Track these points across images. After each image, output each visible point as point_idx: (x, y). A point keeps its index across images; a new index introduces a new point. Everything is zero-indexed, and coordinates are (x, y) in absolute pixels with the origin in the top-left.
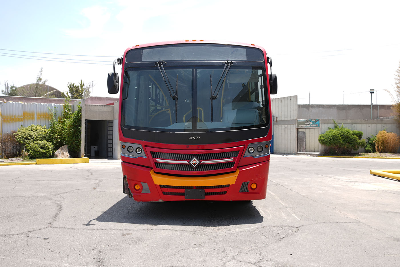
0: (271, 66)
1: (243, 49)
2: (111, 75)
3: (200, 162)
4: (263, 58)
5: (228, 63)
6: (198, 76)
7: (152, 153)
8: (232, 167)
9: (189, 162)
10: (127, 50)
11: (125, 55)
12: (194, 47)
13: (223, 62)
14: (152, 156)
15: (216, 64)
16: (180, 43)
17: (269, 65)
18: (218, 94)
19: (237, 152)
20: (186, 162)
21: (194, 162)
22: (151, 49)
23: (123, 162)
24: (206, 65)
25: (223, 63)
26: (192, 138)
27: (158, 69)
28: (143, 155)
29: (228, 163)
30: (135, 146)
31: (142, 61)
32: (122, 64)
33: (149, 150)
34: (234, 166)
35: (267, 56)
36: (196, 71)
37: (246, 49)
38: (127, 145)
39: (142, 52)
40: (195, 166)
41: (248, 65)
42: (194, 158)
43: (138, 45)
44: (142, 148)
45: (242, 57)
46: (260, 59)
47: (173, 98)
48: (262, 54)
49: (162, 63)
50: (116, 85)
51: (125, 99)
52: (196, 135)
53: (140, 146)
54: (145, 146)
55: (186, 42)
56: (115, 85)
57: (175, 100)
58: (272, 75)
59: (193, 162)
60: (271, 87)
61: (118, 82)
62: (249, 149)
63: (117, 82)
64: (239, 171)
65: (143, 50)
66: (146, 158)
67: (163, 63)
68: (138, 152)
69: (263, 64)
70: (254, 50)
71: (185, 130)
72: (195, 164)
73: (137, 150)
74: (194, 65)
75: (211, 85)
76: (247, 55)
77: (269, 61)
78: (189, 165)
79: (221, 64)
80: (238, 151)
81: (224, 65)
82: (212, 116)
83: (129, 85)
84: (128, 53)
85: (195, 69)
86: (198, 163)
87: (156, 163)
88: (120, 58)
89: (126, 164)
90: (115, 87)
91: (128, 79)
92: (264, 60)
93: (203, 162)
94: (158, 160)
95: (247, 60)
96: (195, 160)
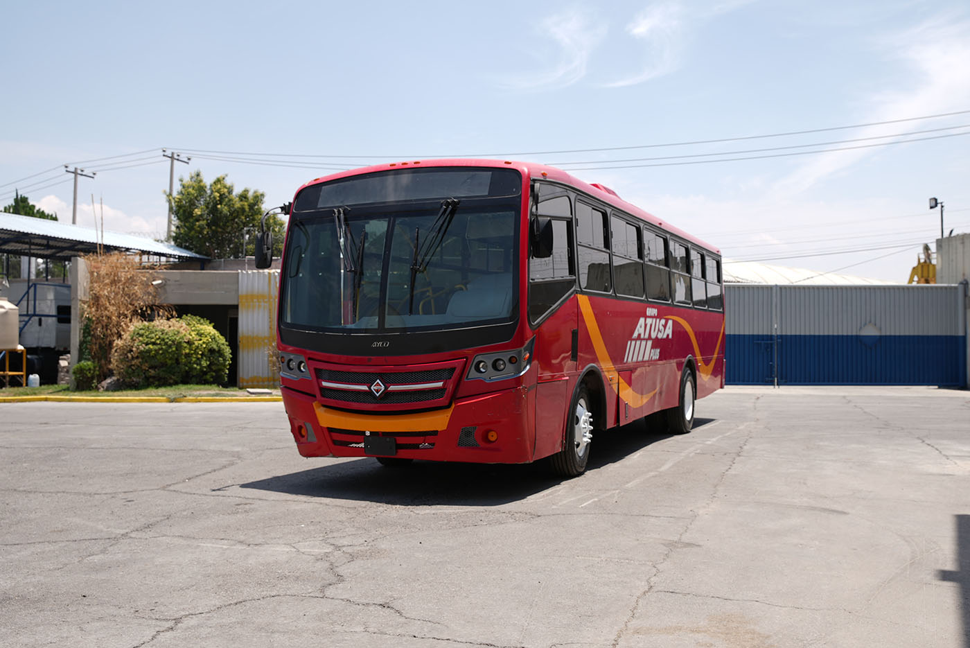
1: (486, 173)
3: (387, 388)
5: (449, 203)
7: (316, 370)
8: (442, 397)
9: (370, 388)
10: (298, 188)
11: (296, 198)
12: (402, 176)
14: (316, 375)
19: (451, 370)
20: (365, 388)
21: (378, 387)
25: (442, 203)
26: (377, 344)
29: (436, 390)
31: (318, 207)
32: (290, 214)
33: (313, 365)
34: (444, 395)
36: (395, 221)
37: (490, 172)
38: (287, 357)
39: (321, 191)
40: (378, 395)
42: (378, 381)
43: (319, 178)
44: (305, 362)
45: (480, 189)
46: (514, 190)
49: (344, 210)
50: (266, 254)
51: (294, 276)
52: (383, 339)
53: (303, 359)
54: (310, 359)
55: (391, 168)
59: (376, 388)
64: (455, 405)
65: (324, 187)
66: (311, 379)
68: (302, 369)
69: (519, 199)
71: (366, 331)
72: (377, 391)
73: (302, 366)
76: (491, 184)
78: (370, 393)
79: (436, 206)
80: (454, 369)
81: (440, 207)
84: (300, 194)
85: (393, 219)
86: (383, 389)
87: (324, 390)
88: (287, 204)
91: (305, 239)
92: (519, 193)
93: (392, 388)
94: (324, 384)
95: (490, 194)
96: (378, 384)
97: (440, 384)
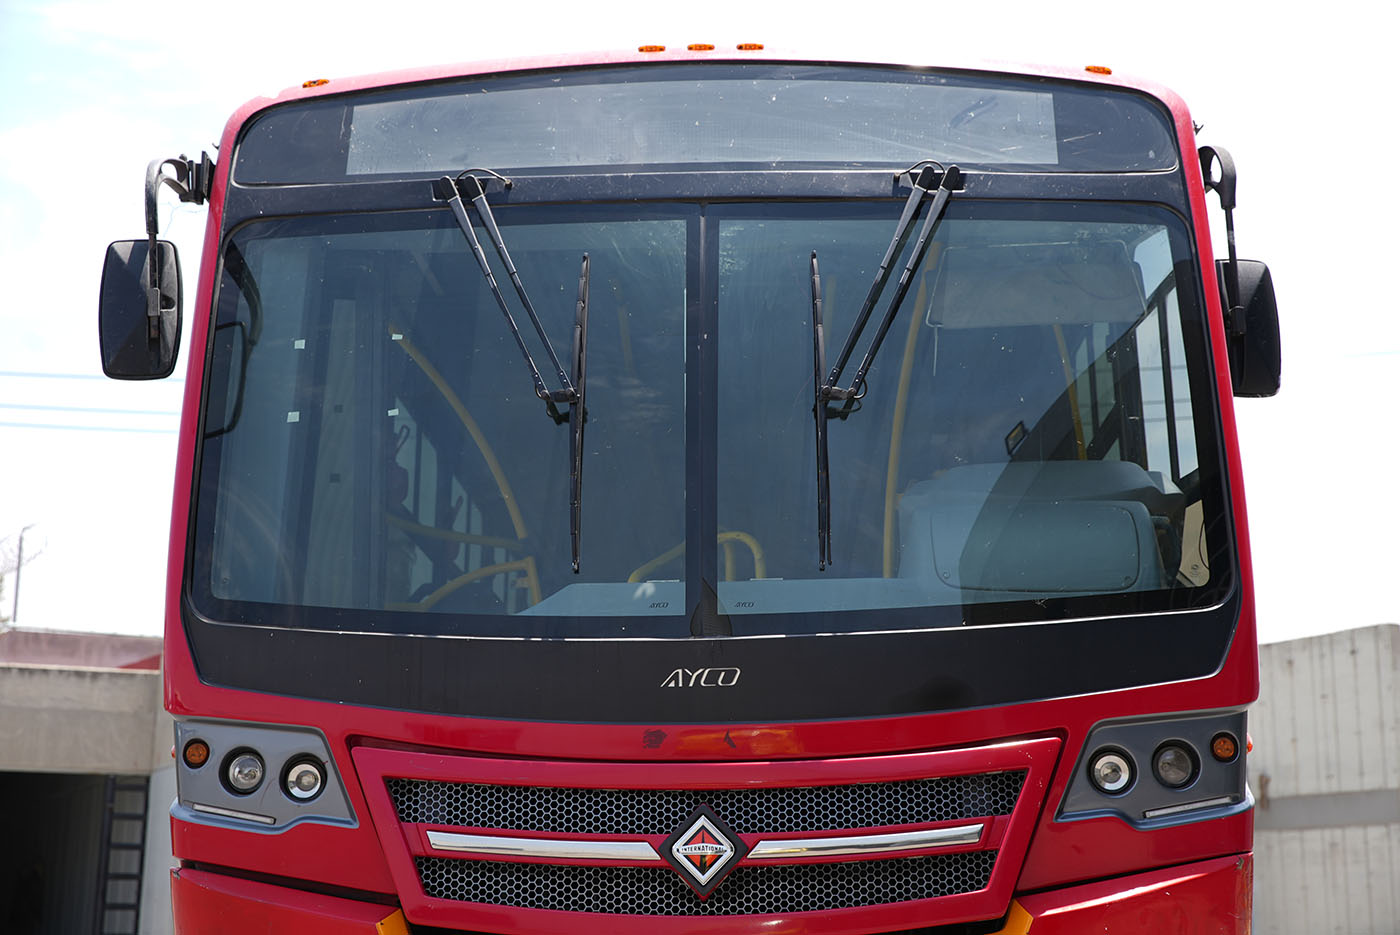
0: (1228, 204)
1: (1032, 95)
2: (124, 252)
3: (742, 849)
4: (1172, 150)
5: (930, 179)
6: (728, 263)
7: (397, 786)
8: (972, 888)
9: (665, 850)
10: (244, 107)
11: (233, 138)
12: (699, 84)
13: (898, 172)
14: (395, 807)
15: (846, 189)
16: (607, 61)
17: (1212, 199)
18: (863, 380)
19: (1007, 777)
20: (642, 851)
21: (702, 848)
22: (408, 102)
23: (188, 865)
24: (782, 190)
25: (897, 180)
26: (687, 678)
27: (456, 223)
28: (334, 808)
29: (949, 857)
30: (276, 745)
31: (349, 173)
32: (206, 203)
33: (375, 764)
34: (986, 878)
35: (1199, 145)
36: (713, 230)
37: (1050, 96)
38: (222, 739)
39: (349, 121)
40: (703, 879)
41: (1066, 195)
42: (702, 821)
43: (322, 77)
44: (324, 756)
46: (1152, 154)
47: (552, 408)
48: (1165, 124)
49: (484, 183)
50: (160, 319)
51: (221, 432)
52: (714, 656)
53: (314, 744)
54: (353, 741)
55: (646, 57)
56: (154, 322)
57: (566, 426)
58: (1240, 268)
59: (694, 850)
60: (1235, 341)
61: (172, 301)
62: (1099, 765)
63: (167, 302)
64: (1030, 919)
65: (357, 109)
66: (356, 826)
67: (489, 186)
68: (296, 791)
69: (1176, 186)
70: (1107, 101)
72: (703, 864)
73: (293, 776)
74: (696, 194)
75: (816, 321)
76: (1061, 132)
77: (1216, 176)
78: (666, 872)
79: (886, 188)
80: (1015, 774)
81: (900, 193)
82: (824, 524)
83: (249, 344)
84: (249, 128)
85: (702, 219)
86: (728, 854)
87: (430, 863)
88: (198, 160)
89: (206, 882)
90: (154, 334)
91: (243, 301)
92: (1177, 166)
93: (766, 849)
94: (440, 840)
95: (1063, 164)
96: (703, 835)
97: (968, 832)
